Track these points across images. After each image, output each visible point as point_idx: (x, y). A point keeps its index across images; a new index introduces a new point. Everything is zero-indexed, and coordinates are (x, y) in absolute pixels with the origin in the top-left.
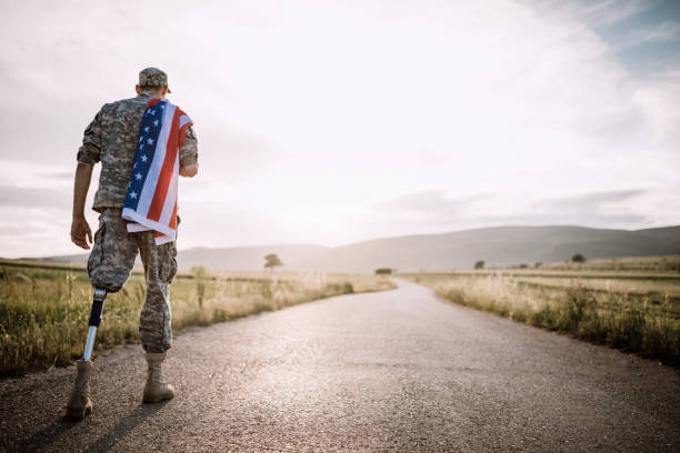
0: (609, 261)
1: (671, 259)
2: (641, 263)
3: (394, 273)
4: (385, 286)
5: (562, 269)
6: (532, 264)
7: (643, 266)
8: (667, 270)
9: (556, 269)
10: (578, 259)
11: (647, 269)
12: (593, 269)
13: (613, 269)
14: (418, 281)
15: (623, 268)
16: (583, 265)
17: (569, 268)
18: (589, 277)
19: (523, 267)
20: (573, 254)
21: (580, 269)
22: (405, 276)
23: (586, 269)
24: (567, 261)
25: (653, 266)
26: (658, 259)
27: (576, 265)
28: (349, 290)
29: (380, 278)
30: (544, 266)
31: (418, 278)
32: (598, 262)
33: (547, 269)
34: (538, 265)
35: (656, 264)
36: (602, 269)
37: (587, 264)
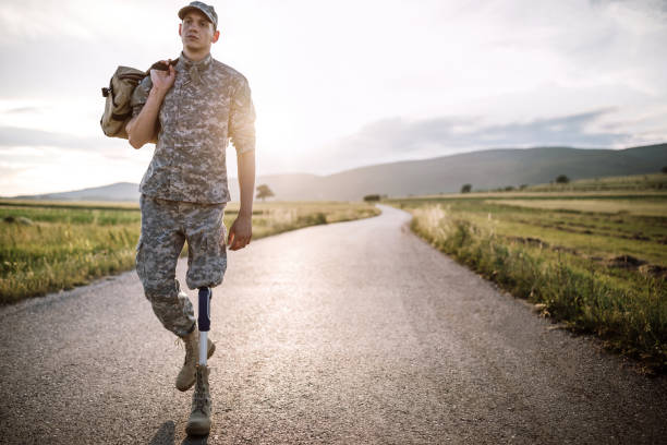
0: (592, 181)
1: (653, 177)
2: (623, 183)
3: (382, 200)
4: (366, 214)
5: (546, 190)
6: (517, 187)
7: (625, 185)
8: (647, 188)
9: (539, 190)
10: (562, 180)
11: (627, 188)
12: (575, 189)
13: (594, 189)
14: (402, 207)
15: (605, 188)
16: (566, 186)
17: (553, 190)
18: (571, 198)
19: (509, 189)
20: (558, 176)
21: (562, 190)
22: (392, 202)
23: (568, 189)
24: (551, 182)
25: (633, 185)
26: (640, 178)
27: (560, 186)
28: (321, 220)
29: (366, 206)
30: (529, 188)
31: (402, 204)
32: (582, 182)
33: (531, 191)
34: (523, 188)
35: (637, 182)
36: (584, 190)
37: (571, 185)
